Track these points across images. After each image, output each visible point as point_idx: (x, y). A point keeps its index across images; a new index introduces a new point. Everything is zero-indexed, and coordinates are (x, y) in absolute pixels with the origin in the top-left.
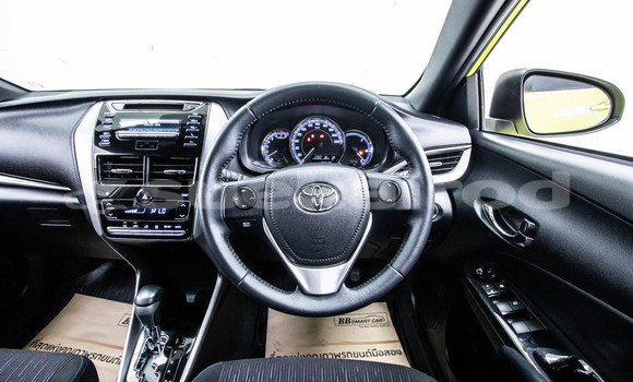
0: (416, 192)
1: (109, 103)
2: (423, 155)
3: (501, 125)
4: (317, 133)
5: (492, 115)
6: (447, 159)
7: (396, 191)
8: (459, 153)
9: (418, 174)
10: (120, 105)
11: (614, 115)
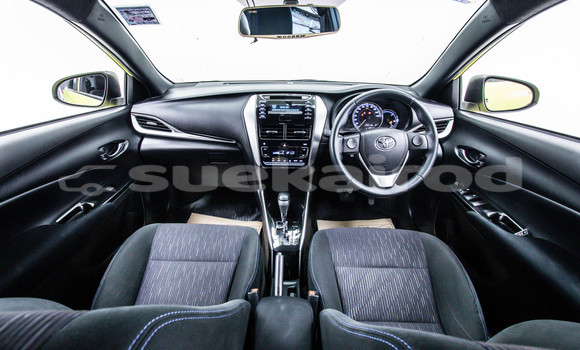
0: (430, 141)
1: (261, 95)
2: (433, 122)
3: (470, 106)
4: (367, 111)
5: (466, 100)
6: (442, 125)
7: (420, 140)
8: (447, 122)
9: (431, 132)
10: (268, 97)
11: (534, 102)
